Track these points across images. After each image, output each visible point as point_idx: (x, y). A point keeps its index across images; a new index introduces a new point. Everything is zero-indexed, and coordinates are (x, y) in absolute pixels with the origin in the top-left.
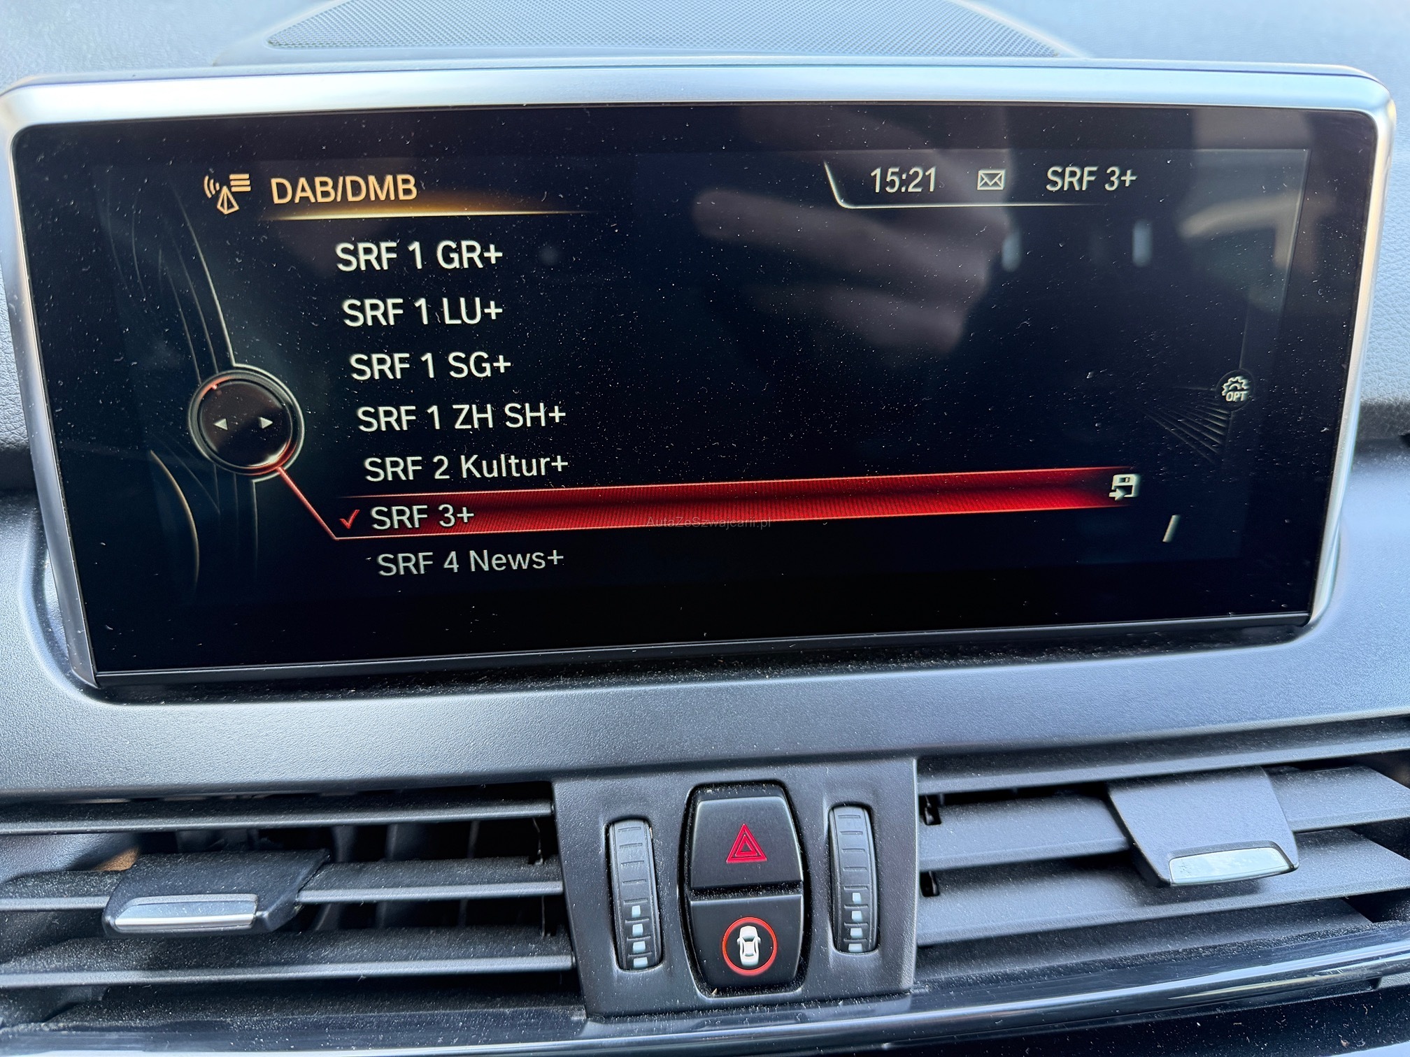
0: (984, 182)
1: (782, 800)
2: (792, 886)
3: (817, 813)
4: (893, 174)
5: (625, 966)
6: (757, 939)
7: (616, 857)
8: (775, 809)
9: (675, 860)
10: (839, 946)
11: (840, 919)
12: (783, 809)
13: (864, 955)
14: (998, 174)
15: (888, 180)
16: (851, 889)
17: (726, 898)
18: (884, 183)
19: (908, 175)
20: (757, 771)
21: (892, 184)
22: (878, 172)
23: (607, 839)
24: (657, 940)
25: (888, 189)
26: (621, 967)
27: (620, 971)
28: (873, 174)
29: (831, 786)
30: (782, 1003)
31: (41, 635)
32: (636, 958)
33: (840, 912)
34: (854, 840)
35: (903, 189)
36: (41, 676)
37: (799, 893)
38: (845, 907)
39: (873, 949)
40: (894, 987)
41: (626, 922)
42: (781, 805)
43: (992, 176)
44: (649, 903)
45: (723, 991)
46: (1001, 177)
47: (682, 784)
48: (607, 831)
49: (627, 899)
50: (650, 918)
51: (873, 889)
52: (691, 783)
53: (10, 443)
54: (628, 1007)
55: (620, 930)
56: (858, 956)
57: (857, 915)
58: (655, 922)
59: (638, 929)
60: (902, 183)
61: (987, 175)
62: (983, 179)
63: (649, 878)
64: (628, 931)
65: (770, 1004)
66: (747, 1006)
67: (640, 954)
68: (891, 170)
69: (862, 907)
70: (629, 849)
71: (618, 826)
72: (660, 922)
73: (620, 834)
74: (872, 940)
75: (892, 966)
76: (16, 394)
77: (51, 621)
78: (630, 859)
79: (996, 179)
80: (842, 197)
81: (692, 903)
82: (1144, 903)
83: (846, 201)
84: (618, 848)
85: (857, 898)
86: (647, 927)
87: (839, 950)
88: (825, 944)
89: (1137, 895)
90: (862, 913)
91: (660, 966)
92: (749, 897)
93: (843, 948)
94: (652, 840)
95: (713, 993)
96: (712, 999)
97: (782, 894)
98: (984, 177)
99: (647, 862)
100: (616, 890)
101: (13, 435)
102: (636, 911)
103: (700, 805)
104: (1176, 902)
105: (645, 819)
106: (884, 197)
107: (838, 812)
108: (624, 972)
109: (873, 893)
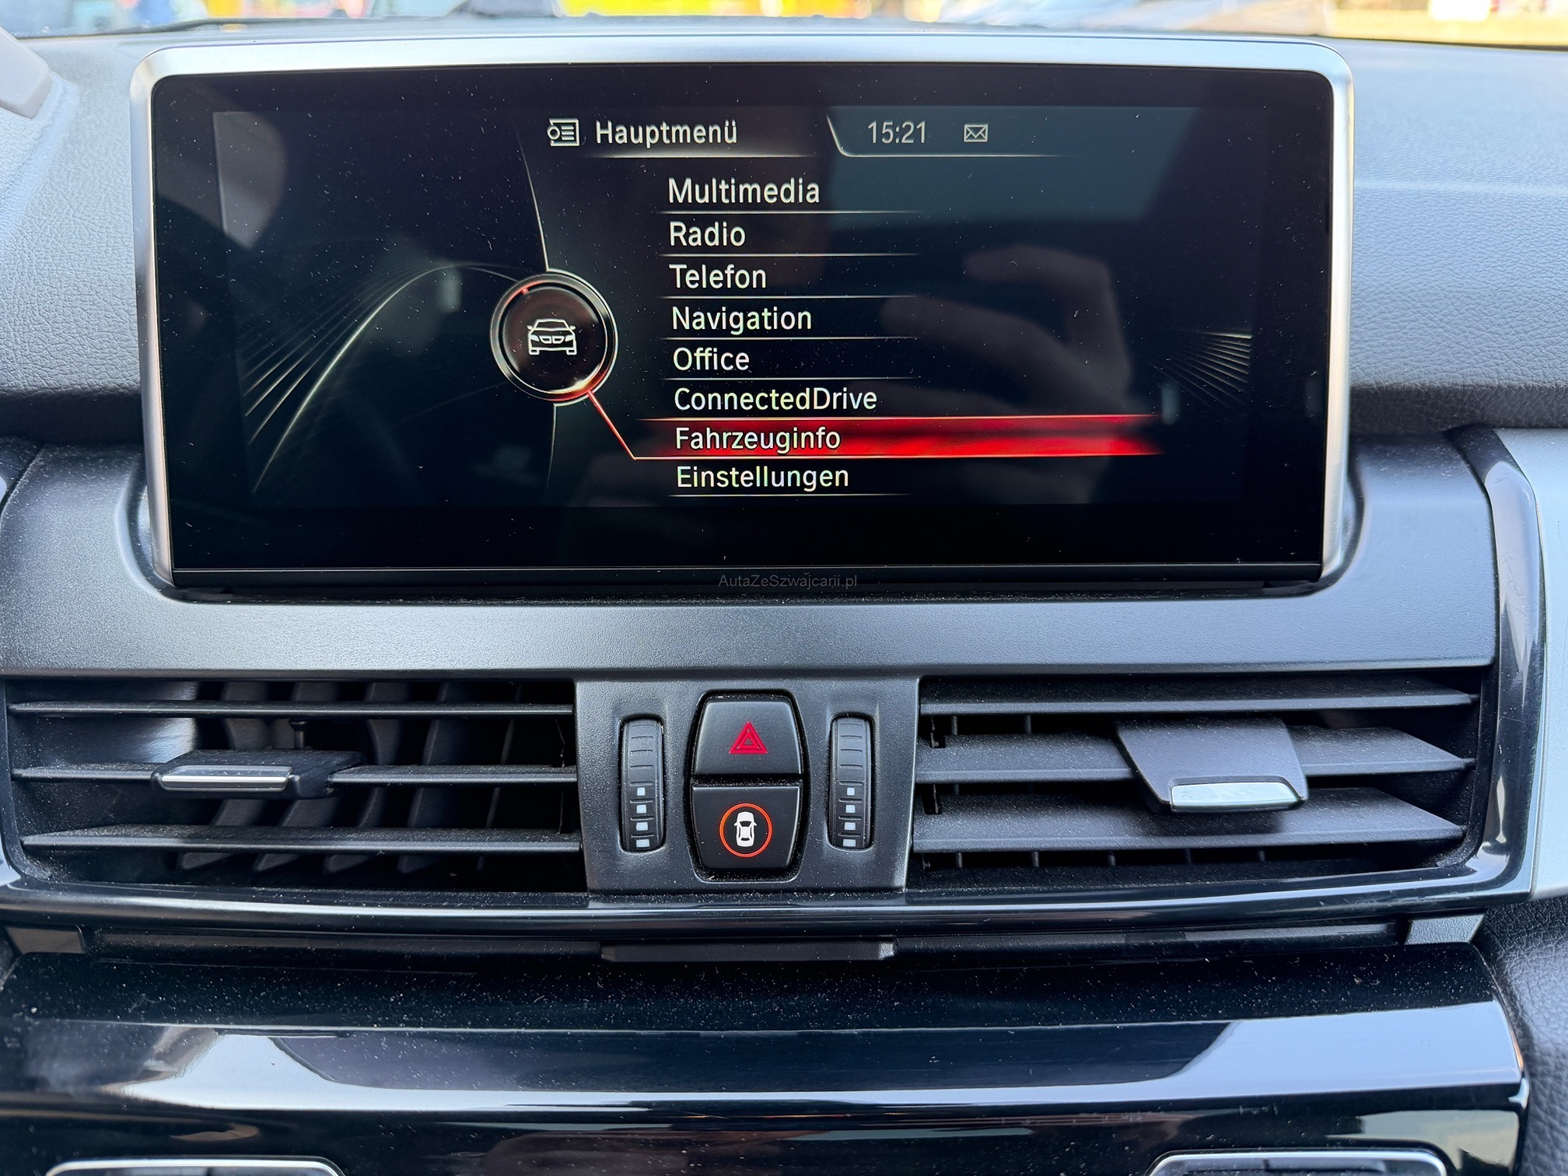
0: (969, 135)
1: (786, 707)
2: (791, 777)
3: (820, 719)
4: (887, 127)
5: (628, 847)
6: (753, 824)
7: (627, 747)
8: (783, 712)
9: (683, 753)
10: (834, 841)
11: (834, 813)
12: (787, 713)
13: (857, 852)
14: (982, 128)
15: (884, 132)
16: (846, 784)
17: (727, 786)
18: (880, 135)
19: (901, 128)
20: (767, 682)
21: (887, 135)
22: (874, 125)
23: (621, 733)
24: (659, 823)
25: (884, 140)
26: (624, 848)
27: (622, 851)
28: (870, 127)
29: (836, 698)
30: (776, 891)
31: (130, 547)
32: (638, 839)
33: (835, 806)
34: (852, 743)
35: (897, 141)
36: (126, 578)
37: (797, 786)
38: (840, 801)
39: (868, 847)
40: (885, 884)
41: (631, 802)
42: (785, 707)
43: (976, 130)
44: (654, 786)
45: (720, 873)
46: (985, 130)
47: (696, 689)
48: (622, 727)
49: (633, 781)
50: (654, 800)
51: (867, 785)
52: (704, 690)
53: (125, 388)
54: (627, 884)
55: (625, 809)
56: (852, 851)
57: (850, 809)
58: (659, 805)
59: (642, 809)
60: (896, 135)
61: (971, 128)
62: (968, 132)
63: (656, 765)
64: (633, 809)
65: (764, 891)
66: (742, 891)
67: (643, 834)
68: (885, 124)
69: (856, 802)
70: (640, 739)
71: (632, 724)
72: (664, 807)
73: (633, 729)
74: (865, 836)
75: (885, 863)
76: (135, 347)
77: (141, 539)
78: (640, 748)
79: (980, 133)
80: (841, 145)
81: (694, 788)
82: (1147, 834)
83: (845, 149)
84: (630, 738)
85: (851, 792)
86: (650, 808)
87: (833, 845)
88: (821, 837)
89: (1143, 827)
90: (856, 808)
91: (662, 848)
92: (749, 786)
93: (838, 843)
94: (663, 735)
95: (710, 879)
96: (709, 881)
97: (780, 786)
98: (969, 130)
99: (654, 751)
100: (624, 773)
101: (128, 381)
102: (641, 792)
103: (709, 706)
104: (1183, 835)
105: (658, 719)
106: (880, 147)
107: (840, 721)
108: (626, 853)
109: (867, 789)
